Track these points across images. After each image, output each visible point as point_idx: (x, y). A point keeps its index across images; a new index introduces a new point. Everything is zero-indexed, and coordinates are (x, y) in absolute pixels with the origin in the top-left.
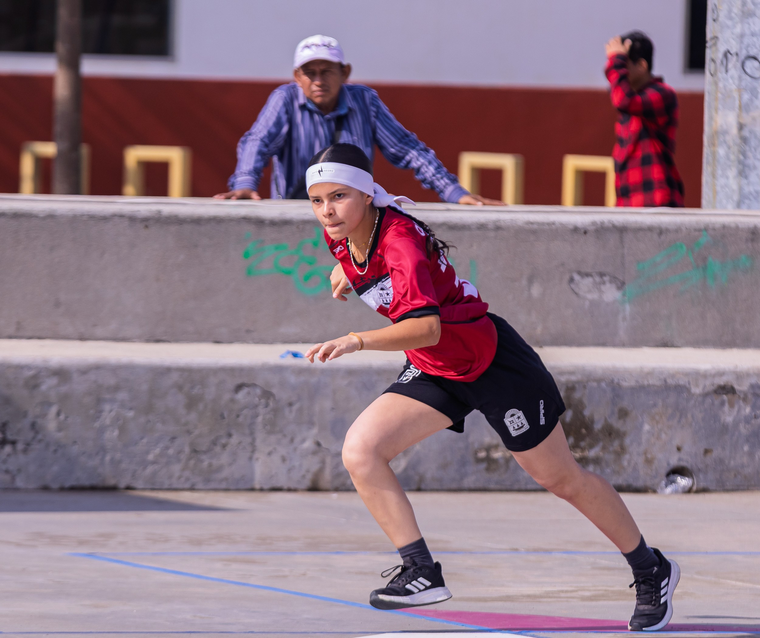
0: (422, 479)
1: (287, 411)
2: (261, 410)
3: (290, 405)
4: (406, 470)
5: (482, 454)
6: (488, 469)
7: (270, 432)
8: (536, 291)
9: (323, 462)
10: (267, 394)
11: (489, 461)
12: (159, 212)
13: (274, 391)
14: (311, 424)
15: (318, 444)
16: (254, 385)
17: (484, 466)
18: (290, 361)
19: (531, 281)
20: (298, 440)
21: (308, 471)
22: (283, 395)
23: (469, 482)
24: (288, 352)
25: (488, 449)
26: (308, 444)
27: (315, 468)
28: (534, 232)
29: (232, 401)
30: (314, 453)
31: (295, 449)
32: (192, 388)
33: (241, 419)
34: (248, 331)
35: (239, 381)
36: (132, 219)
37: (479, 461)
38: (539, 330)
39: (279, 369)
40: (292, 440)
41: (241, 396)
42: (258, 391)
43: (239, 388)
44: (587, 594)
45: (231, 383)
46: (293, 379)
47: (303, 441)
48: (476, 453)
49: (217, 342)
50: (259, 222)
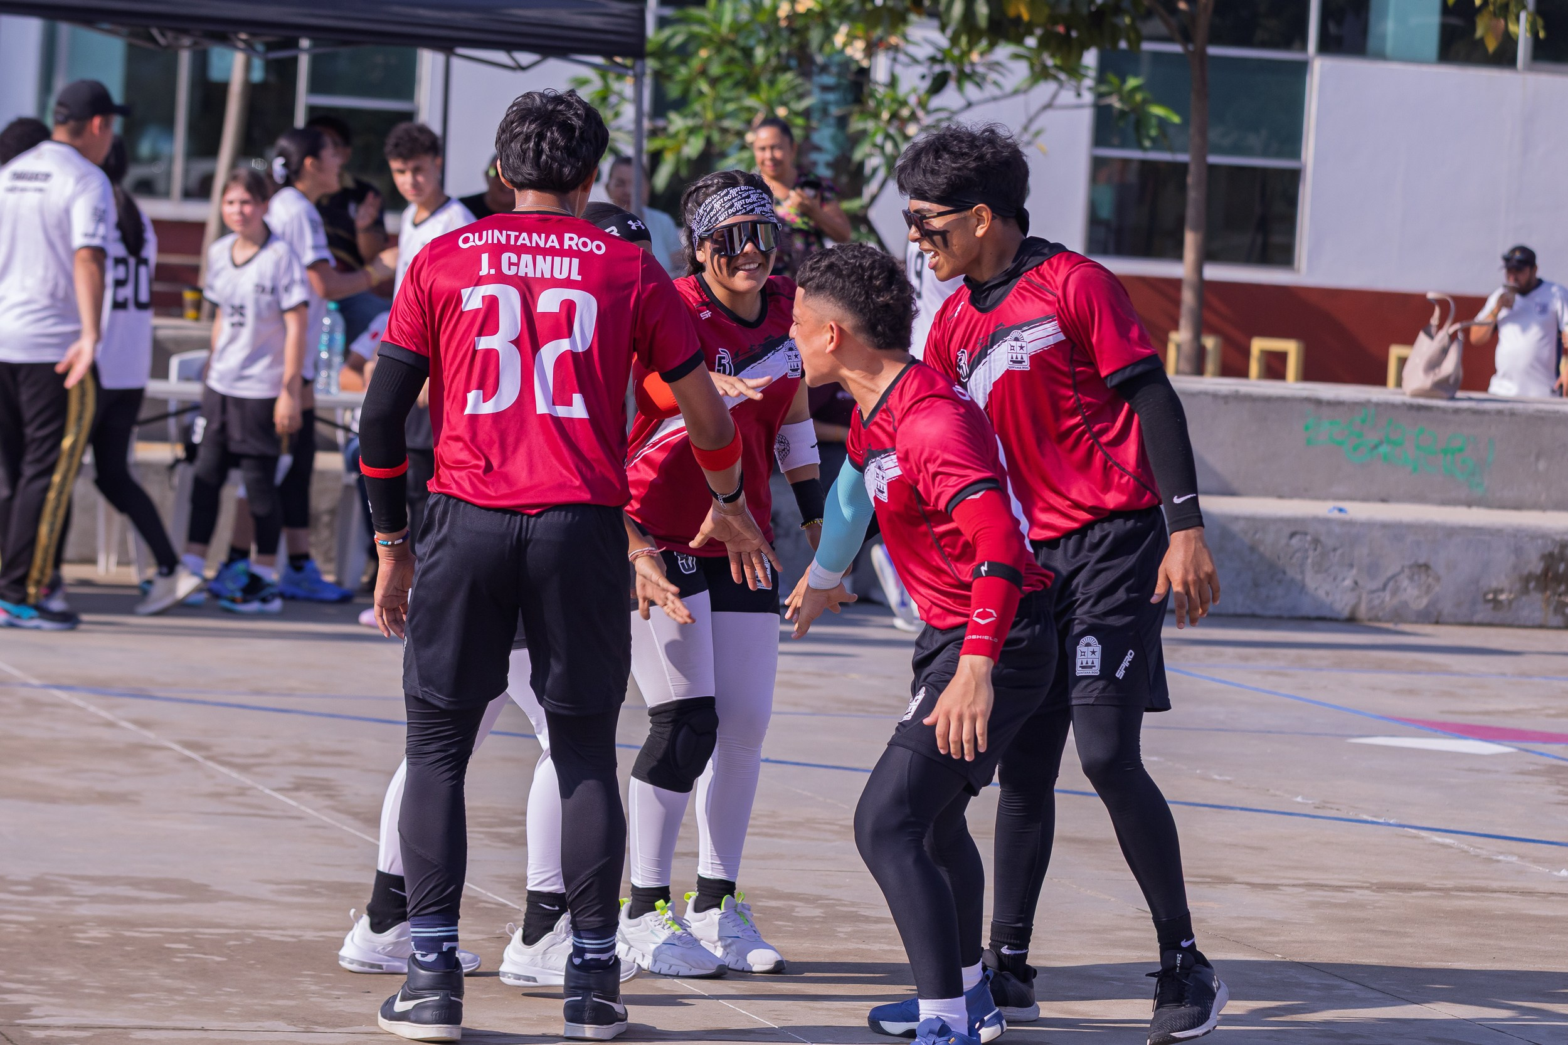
0: (1440, 614)
1: (1332, 554)
2: (1311, 553)
3: (1335, 550)
4: (1427, 606)
5: (1490, 596)
6: (1494, 608)
7: (1317, 572)
8: (1542, 465)
9: (1360, 598)
10: (1316, 541)
11: (1496, 603)
12: (1237, 392)
13: (1322, 538)
14: (1351, 566)
15: (1356, 583)
16: (1306, 534)
17: (1491, 605)
18: (1336, 515)
19: (1538, 458)
20: (1340, 578)
21: (1346, 605)
22: (1330, 542)
23: (1478, 618)
24: (1334, 508)
25: (1498, 591)
26: (1348, 583)
27: (1353, 602)
28: (1542, 418)
29: (1288, 545)
30: (1353, 590)
31: (1337, 587)
32: (1255, 533)
33: (1294, 560)
34: (1306, 490)
35: (1293, 529)
36: (1215, 396)
37: (1487, 601)
38: (1543, 497)
39: (1326, 521)
40: (1335, 579)
41: (1295, 541)
42: (1309, 538)
43: (1293, 535)
44: (1552, 712)
45: (1287, 531)
46: (1337, 530)
47: (1344, 579)
48: (1485, 594)
49: (1280, 497)
50: (1318, 402)
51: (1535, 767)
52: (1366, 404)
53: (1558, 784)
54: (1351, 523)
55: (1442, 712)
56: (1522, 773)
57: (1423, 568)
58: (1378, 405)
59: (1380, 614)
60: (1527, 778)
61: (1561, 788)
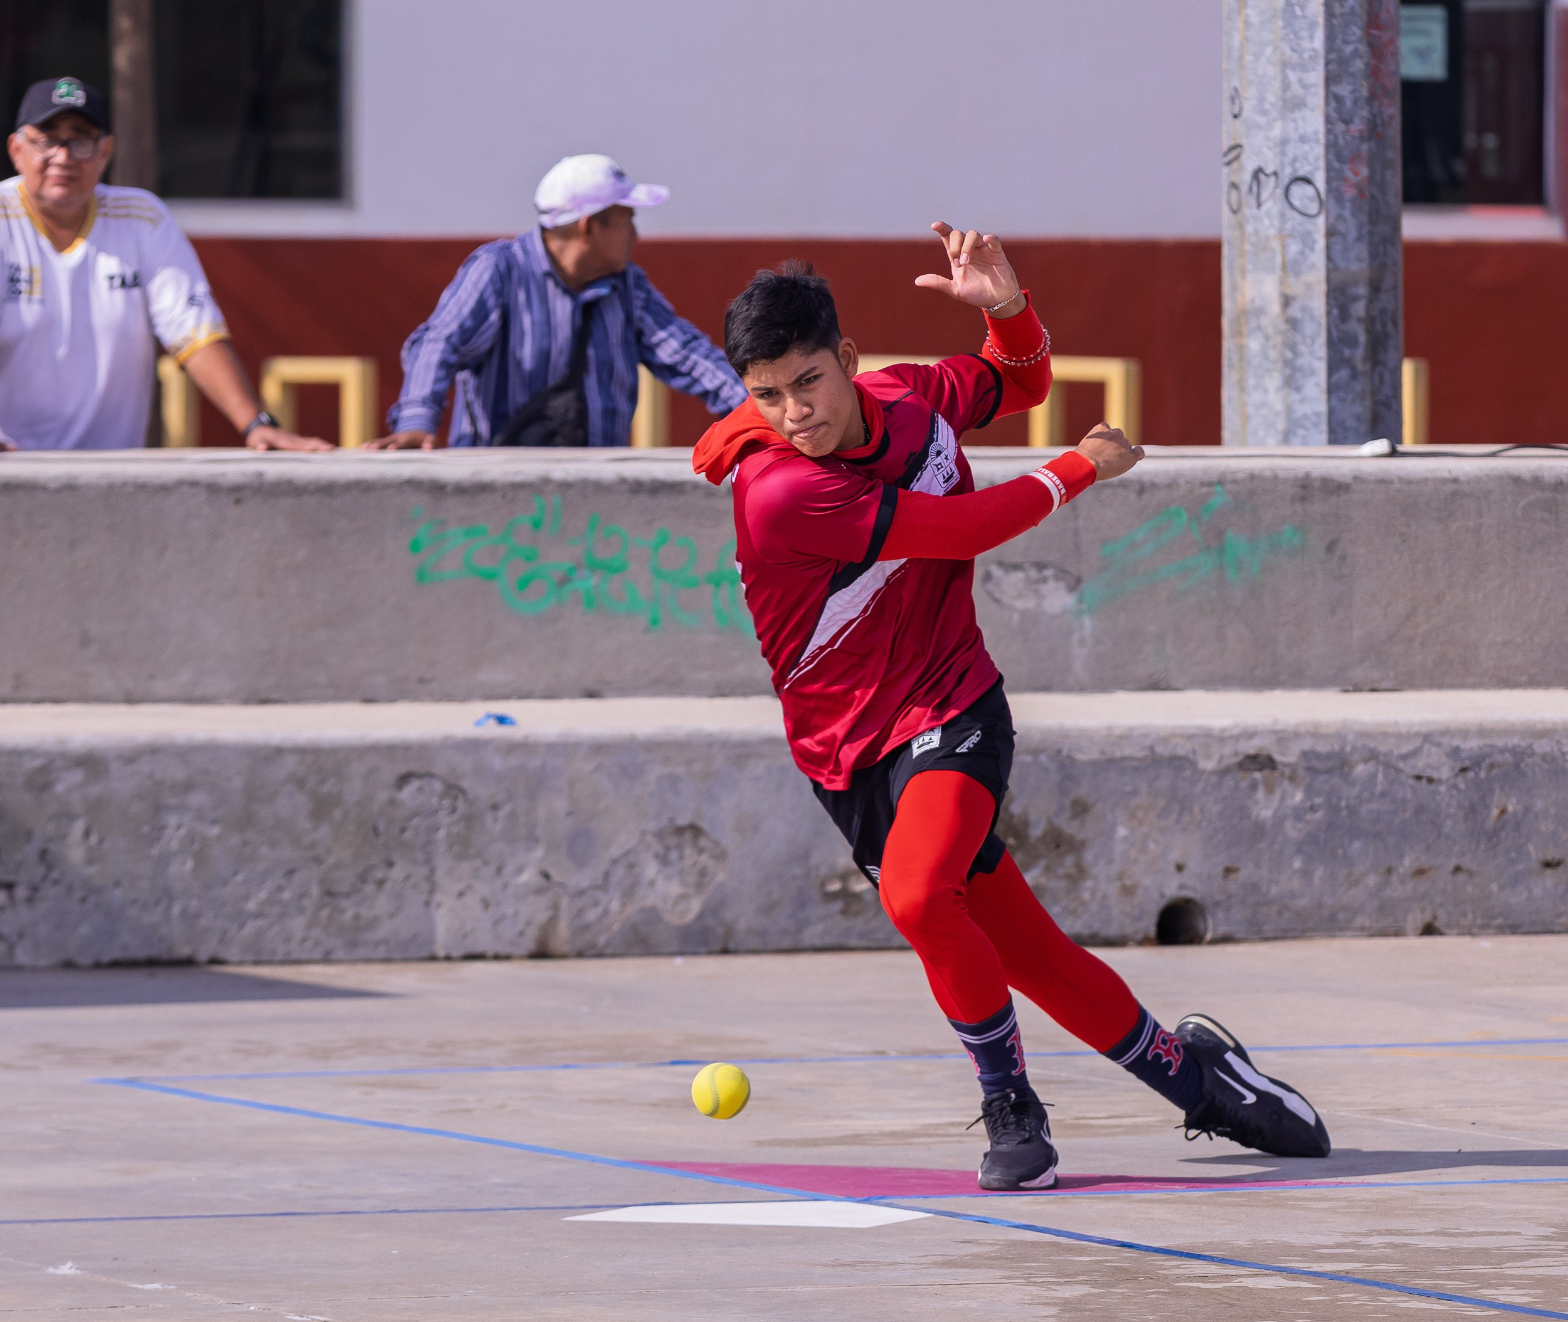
0: (730, 932)
1: (489, 818)
2: (443, 818)
3: (495, 807)
4: (700, 916)
5: (835, 886)
6: (845, 912)
7: (461, 857)
9: (556, 907)
10: (453, 790)
11: (848, 899)
12: (260, 475)
13: (466, 784)
14: (533, 839)
15: (546, 876)
16: (430, 775)
17: (838, 905)
18: (493, 730)
20: (509, 869)
21: (528, 924)
22: (481, 791)
23: (813, 934)
24: (489, 716)
25: (845, 876)
26: (528, 876)
27: (542, 917)
29: (392, 802)
30: (539, 891)
31: (506, 886)
32: (322, 782)
33: (408, 835)
34: (422, 681)
35: (404, 769)
36: (213, 487)
37: (829, 897)
39: (473, 746)
40: (499, 870)
41: (407, 794)
42: (438, 786)
43: (404, 779)
45: (390, 772)
46: (497, 763)
47: (520, 870)
48: (823, 884)
49: (368, 700)
50: (436, 489)
51: (974, 1249)
52: (540, 486)
53: (1029, 1283)
54: (525, 747)
55: (760, 1144)
56: (948, 1264)
57: (688, 836)
58: (565, 486)
59: (602, 940)
60: (962, 1274)
61: (1034, 1290)
